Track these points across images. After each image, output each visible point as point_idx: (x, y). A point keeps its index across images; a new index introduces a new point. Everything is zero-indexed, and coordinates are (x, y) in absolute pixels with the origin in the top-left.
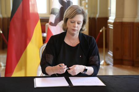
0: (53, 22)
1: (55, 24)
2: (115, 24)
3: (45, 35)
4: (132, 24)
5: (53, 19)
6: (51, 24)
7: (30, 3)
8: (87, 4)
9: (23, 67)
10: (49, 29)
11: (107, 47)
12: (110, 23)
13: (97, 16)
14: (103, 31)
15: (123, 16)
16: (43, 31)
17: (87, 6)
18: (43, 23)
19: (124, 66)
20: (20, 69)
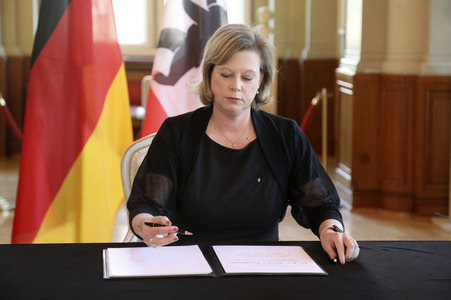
0: (166, 72)
1: (171, 80)
2: (358, 79)
3: (141, 112)
4: (412, 81)
5: (164, 61)
6: (160, 78)
7: (94, 12)
8: (271, 16)
9: (71, 215)
10: (152, 95)
11: (333, 150)
12: (344, 78)
13: (305, 55)
14: (320, 102)
15: (383, 55)
16: (135, 101)
17: (272, 24)
18: (136, 76)
19: (386, 213)
20: (61, 221)
